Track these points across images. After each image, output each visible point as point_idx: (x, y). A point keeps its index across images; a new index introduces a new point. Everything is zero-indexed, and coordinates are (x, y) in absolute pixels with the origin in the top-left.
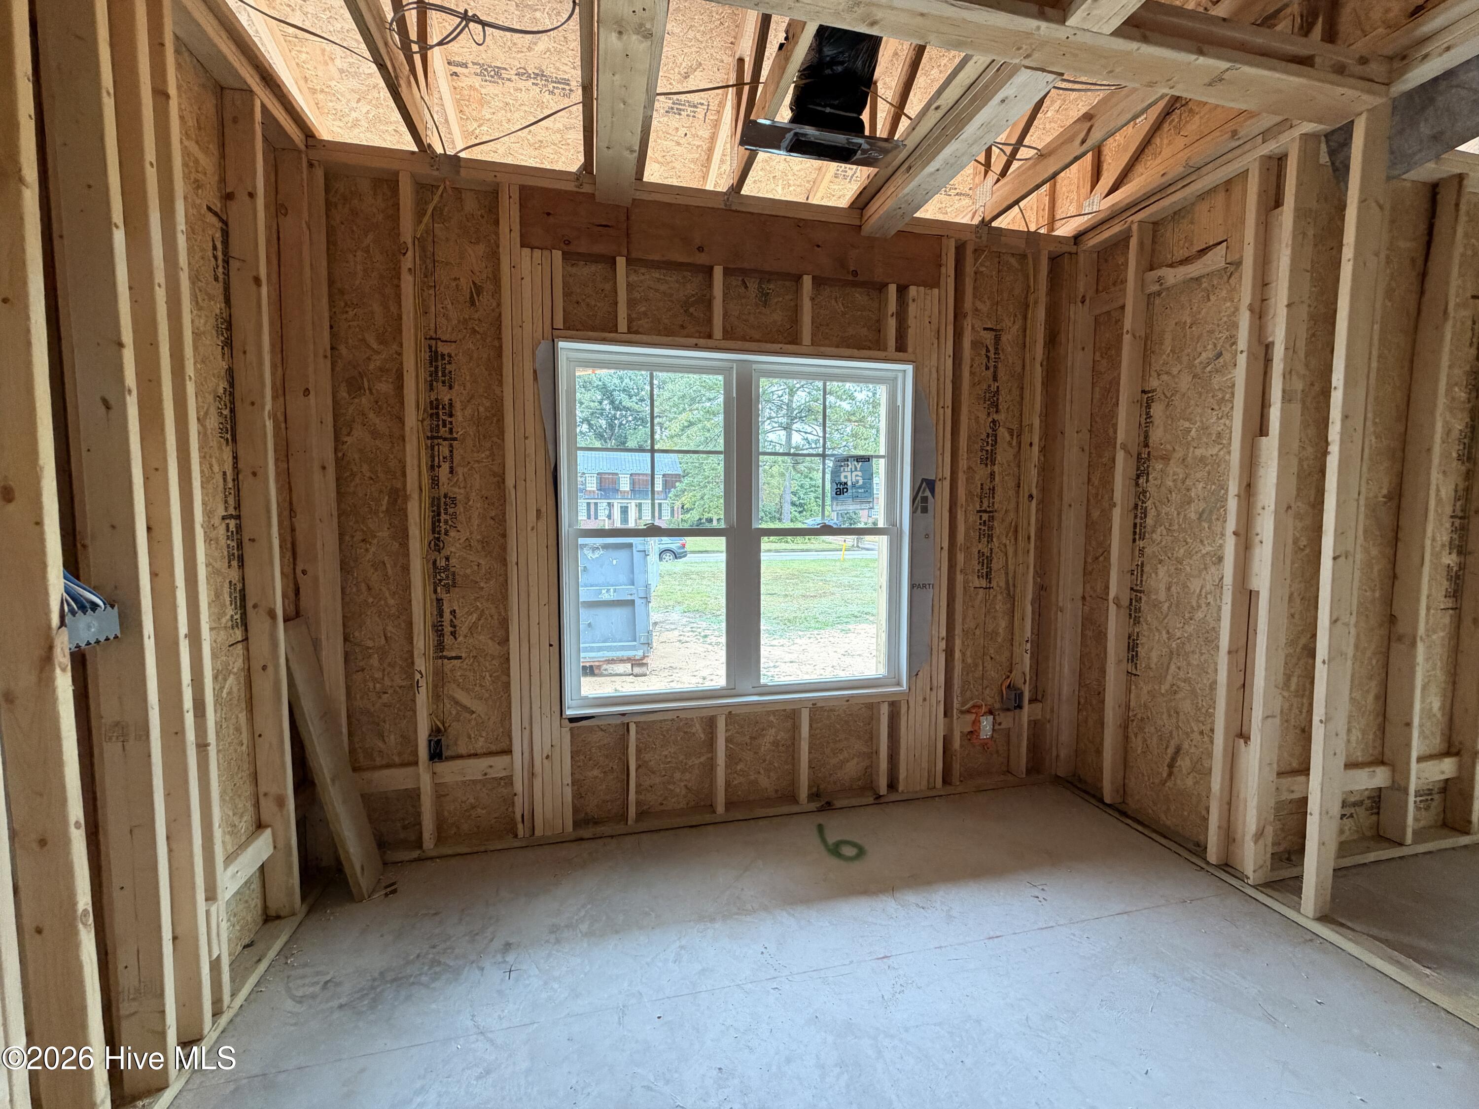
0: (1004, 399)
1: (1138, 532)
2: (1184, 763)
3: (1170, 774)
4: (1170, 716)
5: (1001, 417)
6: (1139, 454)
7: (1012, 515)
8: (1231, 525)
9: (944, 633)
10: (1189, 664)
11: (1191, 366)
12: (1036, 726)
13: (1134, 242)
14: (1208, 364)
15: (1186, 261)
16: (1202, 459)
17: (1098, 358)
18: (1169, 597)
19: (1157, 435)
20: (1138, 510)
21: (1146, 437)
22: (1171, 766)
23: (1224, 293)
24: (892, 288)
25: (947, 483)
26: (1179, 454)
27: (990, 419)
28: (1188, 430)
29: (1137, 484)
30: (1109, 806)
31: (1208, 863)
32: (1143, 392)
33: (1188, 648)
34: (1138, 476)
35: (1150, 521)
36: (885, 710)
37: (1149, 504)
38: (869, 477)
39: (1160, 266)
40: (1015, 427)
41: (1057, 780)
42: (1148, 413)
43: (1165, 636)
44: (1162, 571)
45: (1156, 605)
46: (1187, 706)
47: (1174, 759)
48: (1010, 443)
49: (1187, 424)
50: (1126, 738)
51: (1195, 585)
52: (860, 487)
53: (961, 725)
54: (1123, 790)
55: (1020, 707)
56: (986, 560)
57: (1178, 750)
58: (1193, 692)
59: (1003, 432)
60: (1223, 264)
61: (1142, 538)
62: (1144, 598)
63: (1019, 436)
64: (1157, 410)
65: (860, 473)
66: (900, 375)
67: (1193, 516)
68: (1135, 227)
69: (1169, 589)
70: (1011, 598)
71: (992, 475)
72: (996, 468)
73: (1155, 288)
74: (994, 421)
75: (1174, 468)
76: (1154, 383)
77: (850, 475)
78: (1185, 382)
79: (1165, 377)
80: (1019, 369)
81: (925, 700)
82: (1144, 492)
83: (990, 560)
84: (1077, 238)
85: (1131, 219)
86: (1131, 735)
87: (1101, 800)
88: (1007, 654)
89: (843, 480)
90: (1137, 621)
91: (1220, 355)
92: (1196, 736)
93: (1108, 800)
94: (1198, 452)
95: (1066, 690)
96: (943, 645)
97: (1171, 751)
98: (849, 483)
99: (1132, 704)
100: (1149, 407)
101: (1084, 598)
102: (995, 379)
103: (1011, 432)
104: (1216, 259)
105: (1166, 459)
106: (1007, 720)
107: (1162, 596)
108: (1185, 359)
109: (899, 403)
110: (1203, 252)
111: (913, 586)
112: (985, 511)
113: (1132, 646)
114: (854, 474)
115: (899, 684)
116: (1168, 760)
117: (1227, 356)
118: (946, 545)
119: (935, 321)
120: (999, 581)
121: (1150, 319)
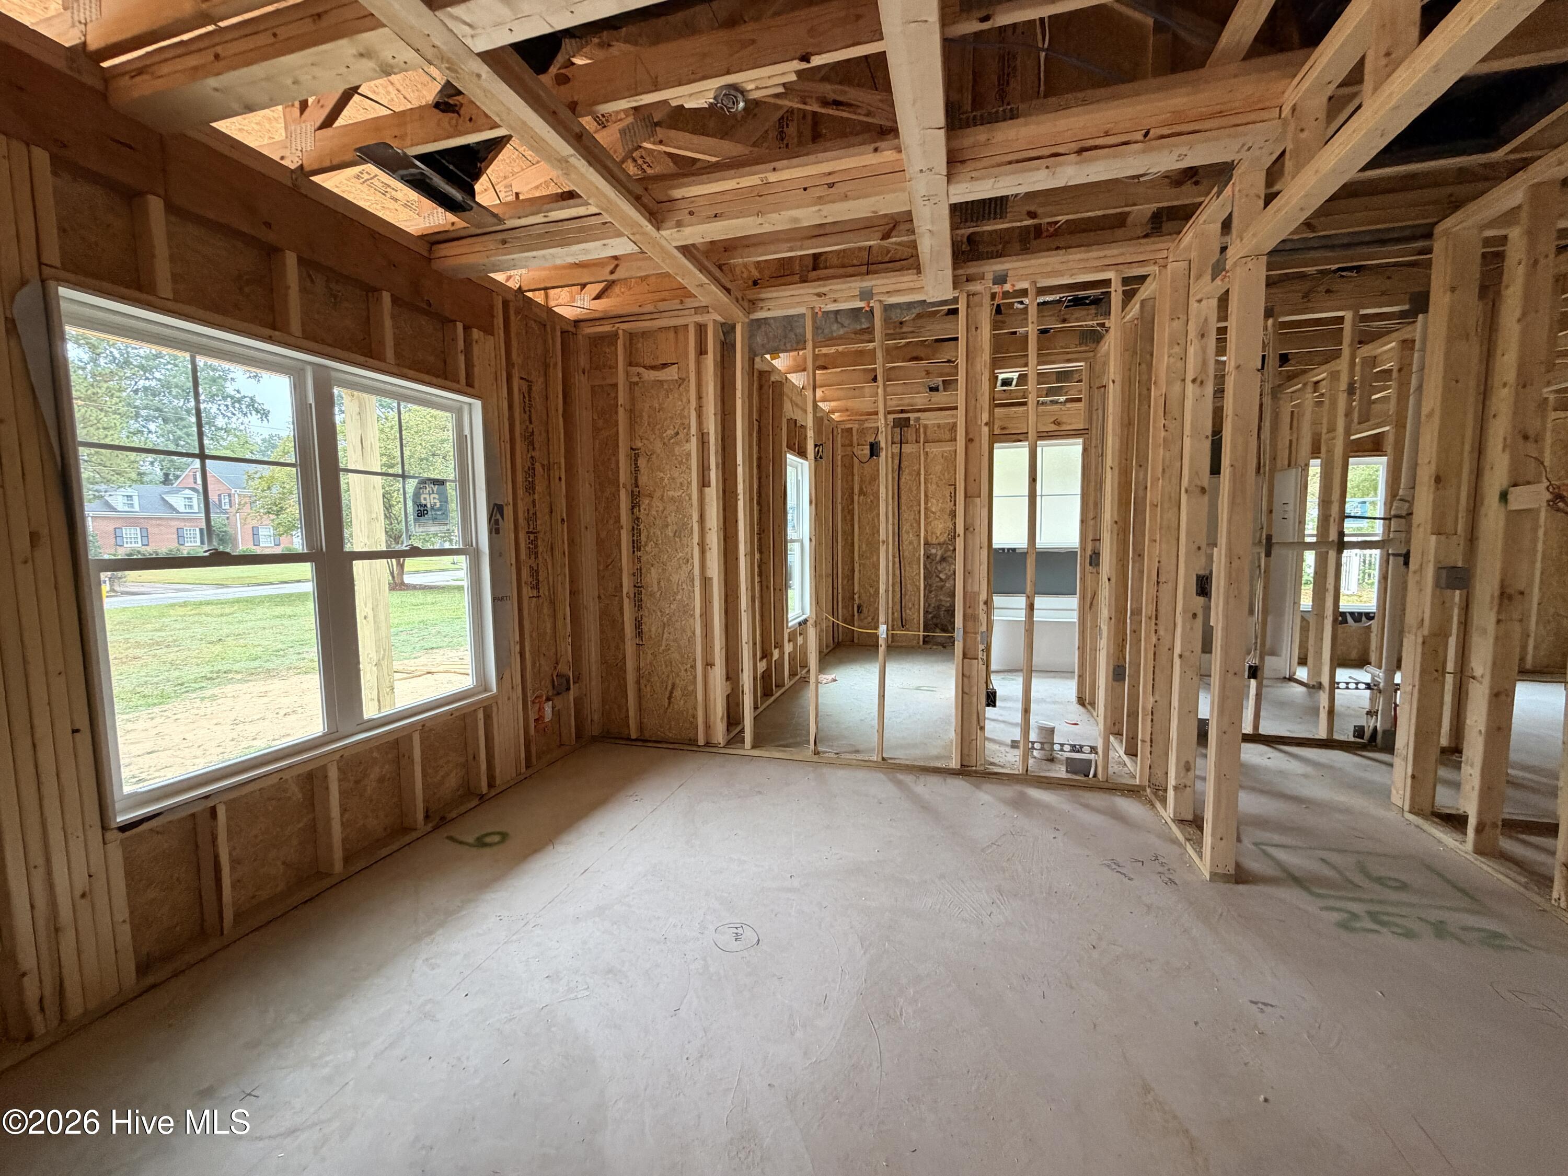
0: (538, 439)
1: (636, 546)
2: (677, 693)
3: (669, 703)
4: (666, 666)
5: (536, 454)
6: (632, 492)
7: (548, 534)
8: (696, 538)
9: (517, 638)
10: (676, 629)
11: (662, 438)
12: (578, 702)
13: (620, 342)
14: (672, 438)
15: (653, 368)
16: (672, 499)
17: (595, 417)
18: (660, 588)
19: (643, 479)
20: (635, 530)
21: (636, 480)
22: (670, 698)
23: (676, 396)
24: (460, 326)
25: (511, 507)
26: (658, 494)
27: (529, 455)
28: (662, 479)
29: (633, 513)
30: (636, 740)
31: (699, 746)
32: (632, 449)
33: (673, 619)
34: (633, 508)
35: (643, 538)
36: (481, 715)
37: (642, 526)
38: (444, 500)
39: (637, 365)
40: (546, 462)
41: (594, 740)
42: (636, 464)
43: (659, 614)
44: (653, 570)
45: (652, 595)
46: (676, 656)
47: (671, 693)
48: (543, 476)
49: (662, 475)
50: (640, 690)
51: (675, 578)
52: (439, 509)
53: (534, 713)
54: (641, 727)
55: (568, 689)
56: (535, 572)
57: (673, 686)
58: (679, 647)
59: (538, 466)
60: (677, 378)
61: (639, 549)
62: (644, 591)
63: (549, 470)
64: (642, 462)
65: (437, 496)
66: (466, 409)
67: (671, 534)
68: (620, 332)
69: (659, 583)
70: (552, 603)
71: (534, 502)
72: (536, 496)
73: (636, 379)
74: (532, 457)
75: (657, 503)
76: (639, 444)
77: (430, 498)
78: (658, 446)
79: (646, 442)
80: (545, 418)
81: (509, 699)
82: (638, 518)
83: (537, 572)
84: (577, 322)
85: (617, 325)
86: (644, 686)
87: (629, 739)
88: (554, 650)
89: (423, 502)
90: (640, 608)
91: (679, 433)
92: (683, 673)
93: (634, 736)
94: (670, 493)
95: (594, 668)
96: (518, 647)
97: (669, 688)
98: (429, 506)
99: (642, 665)
100: (636, 460)
101: (599, 597)
102: (531, 422)
103: (543, 466)
104: (671, 374)
105: (651, 496)
106: (558, 701)
107: (656, 589)
108: (657, 432)
109: (467, 432)
110: (665, 366)
111: (495, 599)
112: (531, 533)
113: (638, 624)
114: (432, 496)
115: (486, 690)
116: (667, 694)
117: (684, 435)
118: (513, 561)
119: (493, 363)
120: (544, 591)
121: (633, 400)
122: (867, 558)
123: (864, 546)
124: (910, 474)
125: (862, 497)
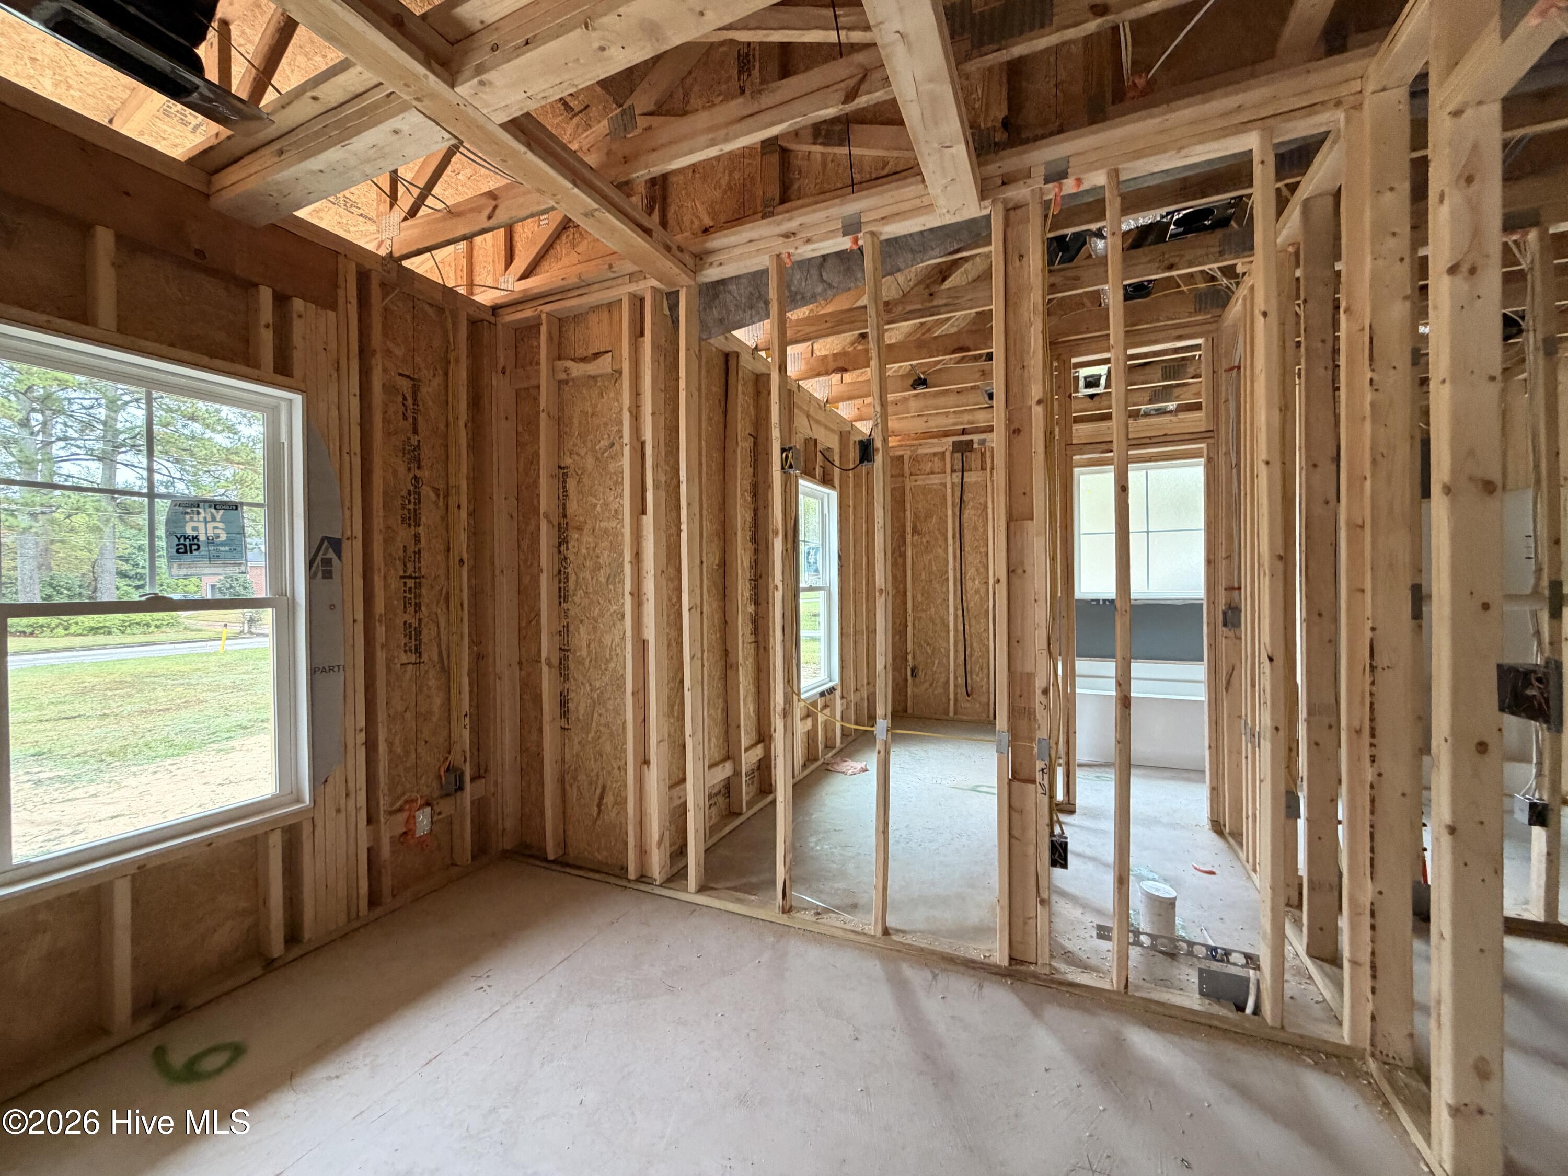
0: (426, 453)
1: (563, 596)
2: (609, 799)
3: (599, 814)
4: (596, 760)
5: (425, 474)
6: (559, 524)
7: (443, 581)
8: (628, 587)
9: (362, 723)
10: (607, 711)
11: (593, 450)
12: (481, 806)
13: (544, 329)
14: (606, 451)
15: (584, 360)
16: (606, 531)
17: (520, 429)
18: (589, 652)
19: (573, 507)
20: (561, 575)
21: (564, 509)
22: (599, 805)
23: (612, 395)
24: (266, 295)
25: (358, 545)
26: (588, 527)
27: (411, 475)
28: (595, 506)
29: (560, 552)
30: (553, 862)
31: (629, 881)
32: (559, 467)
33: (606, 695)
34: (560, 545)
35: (571, 584)
36: (276, 842)
37: (570, 570)
38: (236, 531)
39: (566, 358)
40: (441, 485)
41: (507, 855)
42: (564, 487)
43: (588, 688)
44: (582, 630)
45: (581, 662)
46: (608, 748)
47: (601, 797)
48: (436, 503)
49: (594, 501)
50: (564, 791)
51: (607, 640)
52: (222, 544)
53: (390, 829)
54: (564, 844)
55: (461, 788)
56: (414, 633)
57: (604, 788)
58: (612, 734)
59: (427, 491)
60: (610, 370)
61: (566, 601)
62: (571, 657)
63: (447, 496)
64: (571, 484)
65: (221, 525)
66: (284, 406)
67: (603, 580)
68: (544, 316)
69: (589, 645)
70: (445, 671)
71: (417, 538)
72: (421, 530)
73: (563, 376)
74: (415, 477)
75: (587, 539)
76: (568, 461)
77: (204, 527)
78: (590, 463)
79: (576, 458)
80: (442, 427)
81: (338, 811)
82: (566, 558)
83: (419, 632)
84: (496, 309)
85: (540, 308)
86: (567, 787)
87: (546, 860)
88: (445, 733)
89: (189, 532)
90: (567, 679)
91: (612, 445)
92: (616, 771)
93: (551, 857)
94: (603, 524)
95: (507, 758)
96: (362, 737)
97: (598, 792)
98: (202, 538)
99: (568, 757)
100: (564, 482)
101: (520, 663)
102: (415, 432)
103: (436, 490)
104: (604, 365)
105: (580, 529)
106: (446, 807)
107: (584, 653)
108: (589, 445)
109: (284, 438)
110: (597, 355)
111: (314, 671)
112: (410, 577)
113: (564, 703)
114: (210, 525)
115: (299, 800)
116: (597, 801)
117: (617, 446)
118: (360, 617)
119: (333, 346)
120: (430, 653)
121: (561, 405)
122: (923, 610)
123: (919, 596)
124: (974, 507)
125: (916, 537)
